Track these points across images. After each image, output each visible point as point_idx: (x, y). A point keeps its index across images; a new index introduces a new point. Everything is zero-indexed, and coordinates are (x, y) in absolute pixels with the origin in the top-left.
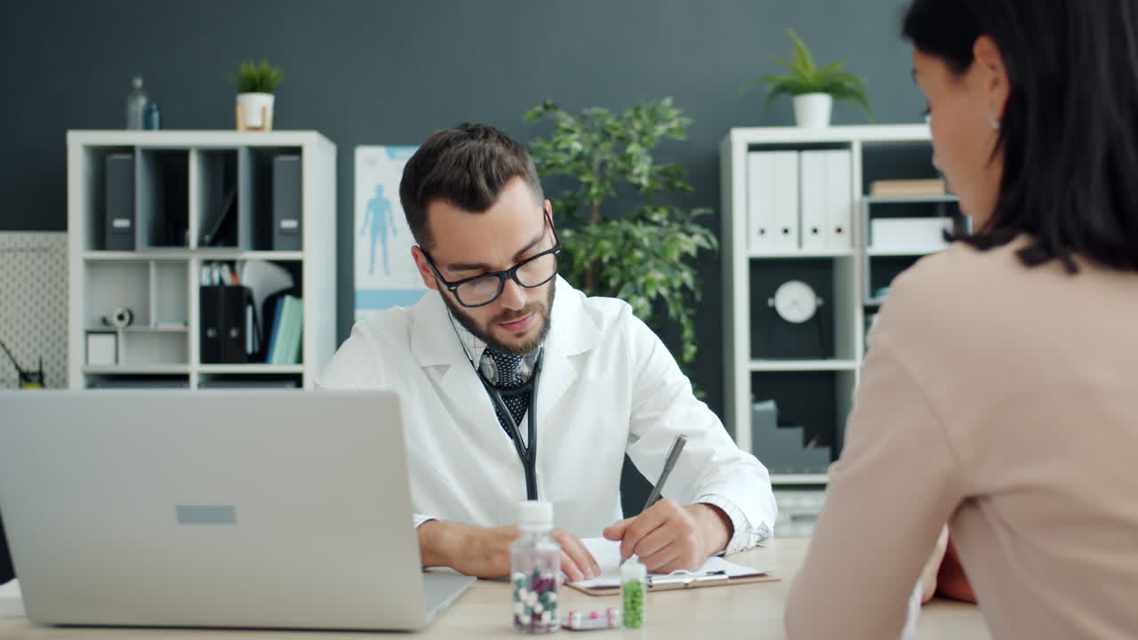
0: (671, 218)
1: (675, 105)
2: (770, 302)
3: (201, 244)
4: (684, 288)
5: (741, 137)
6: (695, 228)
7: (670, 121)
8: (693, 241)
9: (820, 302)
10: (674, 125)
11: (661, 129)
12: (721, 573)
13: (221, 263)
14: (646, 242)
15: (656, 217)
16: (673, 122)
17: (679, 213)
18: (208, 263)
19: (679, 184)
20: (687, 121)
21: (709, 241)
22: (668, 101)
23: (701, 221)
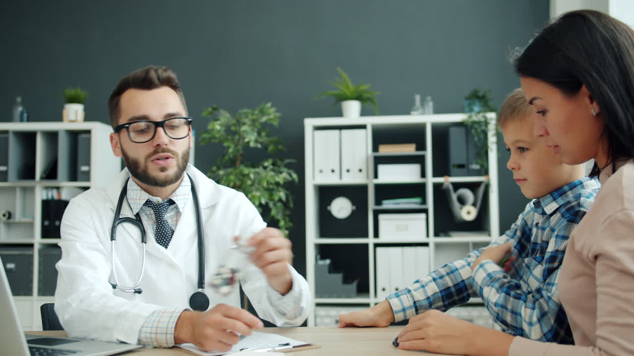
0: (274, 164)
1: (272, 106)
2: (328, 208)
3: (42, 178)
4: (280, 200)
5: (309, 123)
6: (285, 170)
7: (270, 114)
8: (283, 176)
9: (354, 208)
10: (272, 116)
11: (264, 119)
12: (287, 344)
13: (53, 188)
14: (252, 176)
15: (266, 164)
16: (271, 114)
17: (279, 163)
18: (47, 188)
19: (280, 147)
20: (278, 115)
21: (291, 176)
22: (269, 105)
23: (288, 166)
